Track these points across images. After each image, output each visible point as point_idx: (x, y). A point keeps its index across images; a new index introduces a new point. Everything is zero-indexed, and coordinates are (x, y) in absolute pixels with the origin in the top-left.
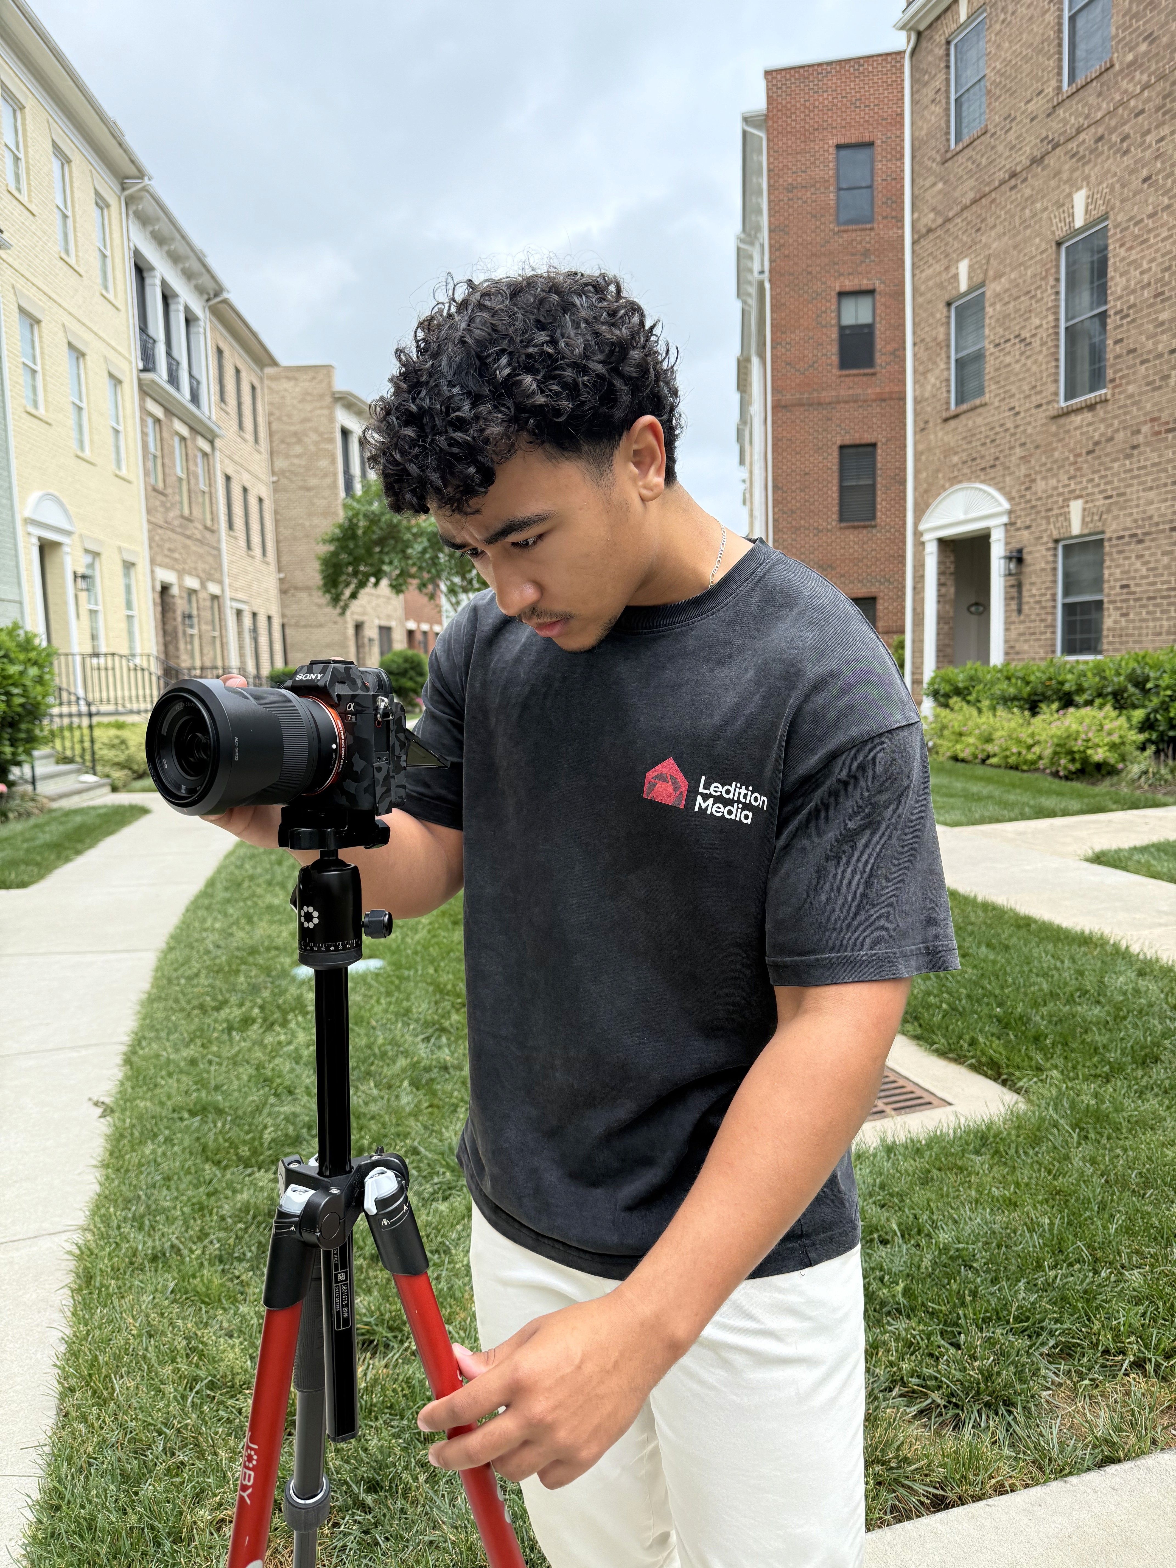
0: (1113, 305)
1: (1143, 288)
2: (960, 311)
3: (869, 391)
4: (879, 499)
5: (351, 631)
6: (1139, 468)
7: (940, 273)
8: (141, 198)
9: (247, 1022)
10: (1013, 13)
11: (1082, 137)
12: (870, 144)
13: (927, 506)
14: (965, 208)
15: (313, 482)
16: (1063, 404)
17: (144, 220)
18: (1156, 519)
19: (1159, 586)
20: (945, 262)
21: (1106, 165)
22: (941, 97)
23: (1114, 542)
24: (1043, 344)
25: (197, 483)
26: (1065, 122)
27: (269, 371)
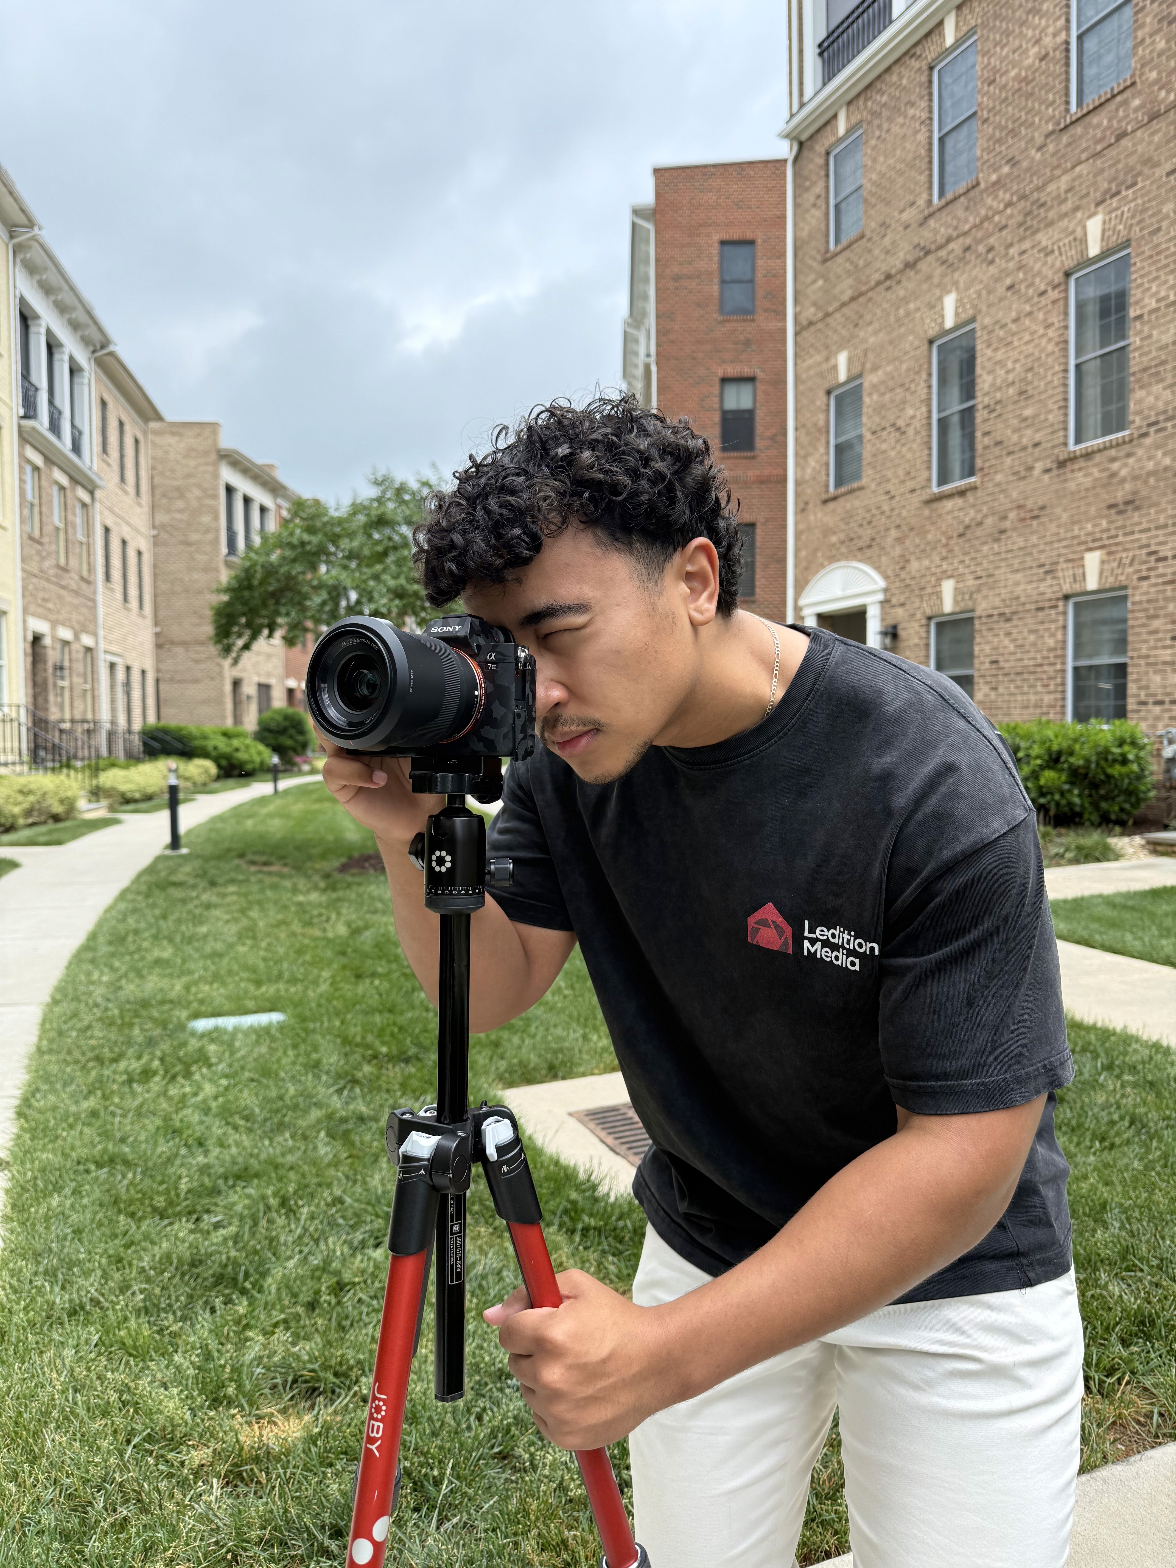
0: (981, 400)
1: (1008, 386)
2: (839, 399)
3: (750, 473)
4: (757, 576)
5: (228, 688)
6: (1008, 551)
7: (820, 364)
8: (30, 247)
9: (147, 1074)
10: (888, 131)
11: (951, 246)
12: (751, 243)
13: (807, 582)
14: (844, 305)
15: (194, 537)
16: (935, 489)
17: (31, 269)
18: (1022, 599)
19: (1026, 662)
20: (825, 353)
21: (974, 273)
22: (821, 202)
23: (984, 620)
24: (917, 433)
25: (75, 533)
26: (936, 231)
27: (153, 425)
